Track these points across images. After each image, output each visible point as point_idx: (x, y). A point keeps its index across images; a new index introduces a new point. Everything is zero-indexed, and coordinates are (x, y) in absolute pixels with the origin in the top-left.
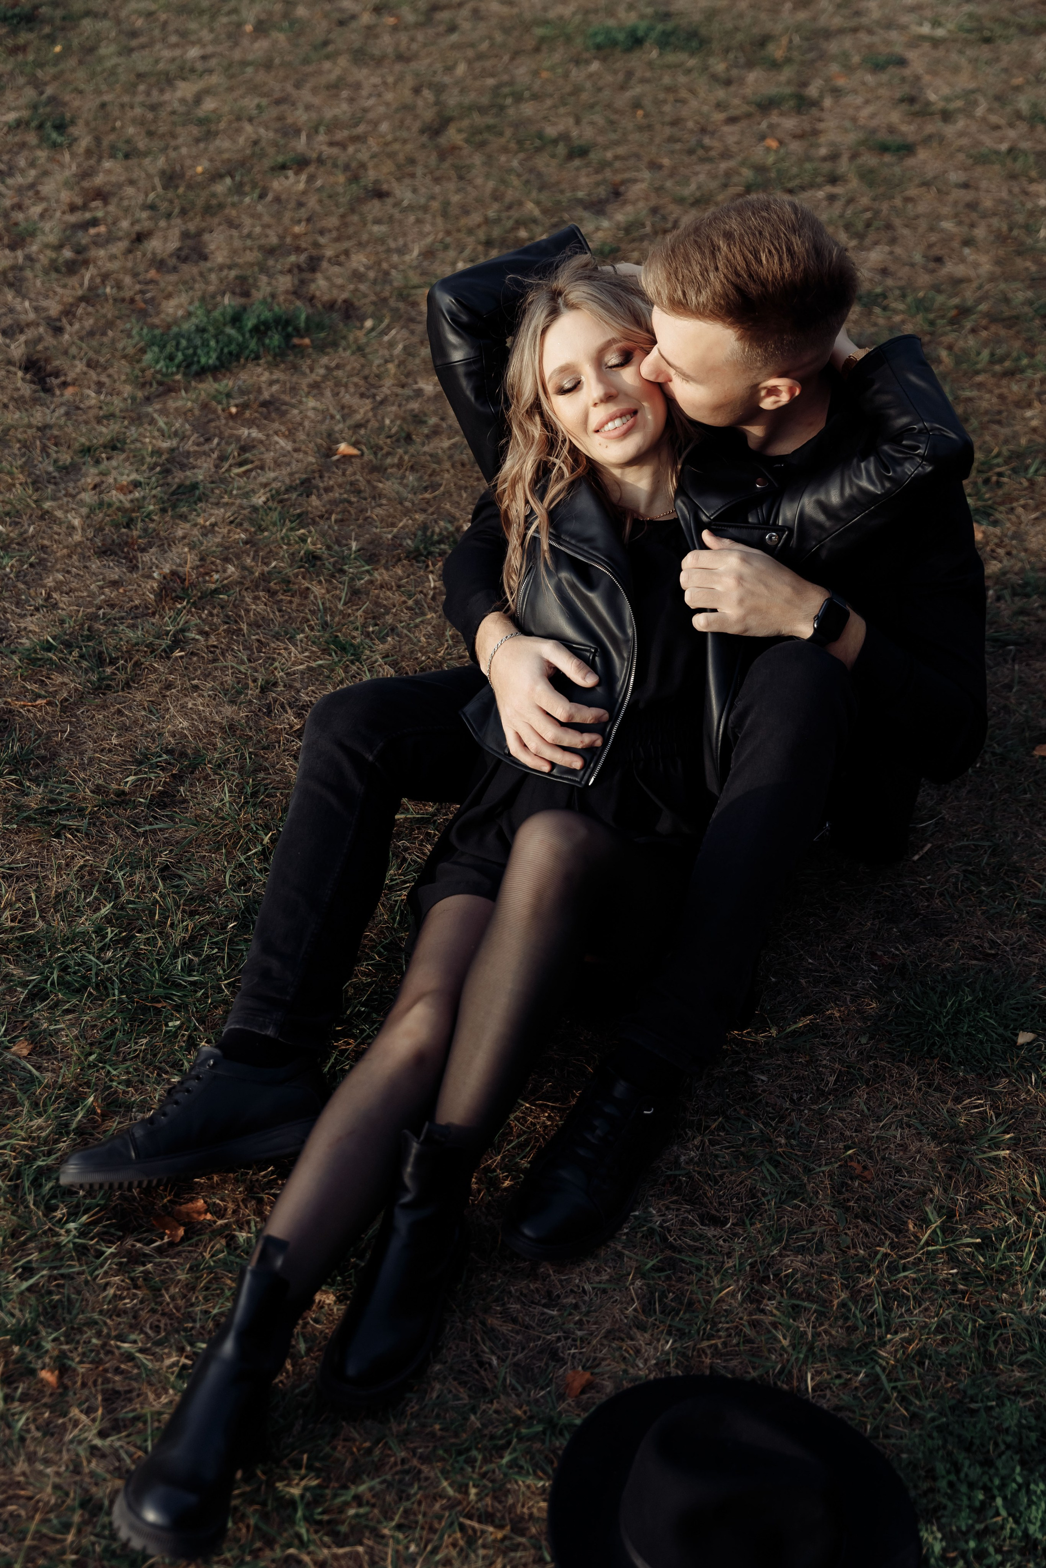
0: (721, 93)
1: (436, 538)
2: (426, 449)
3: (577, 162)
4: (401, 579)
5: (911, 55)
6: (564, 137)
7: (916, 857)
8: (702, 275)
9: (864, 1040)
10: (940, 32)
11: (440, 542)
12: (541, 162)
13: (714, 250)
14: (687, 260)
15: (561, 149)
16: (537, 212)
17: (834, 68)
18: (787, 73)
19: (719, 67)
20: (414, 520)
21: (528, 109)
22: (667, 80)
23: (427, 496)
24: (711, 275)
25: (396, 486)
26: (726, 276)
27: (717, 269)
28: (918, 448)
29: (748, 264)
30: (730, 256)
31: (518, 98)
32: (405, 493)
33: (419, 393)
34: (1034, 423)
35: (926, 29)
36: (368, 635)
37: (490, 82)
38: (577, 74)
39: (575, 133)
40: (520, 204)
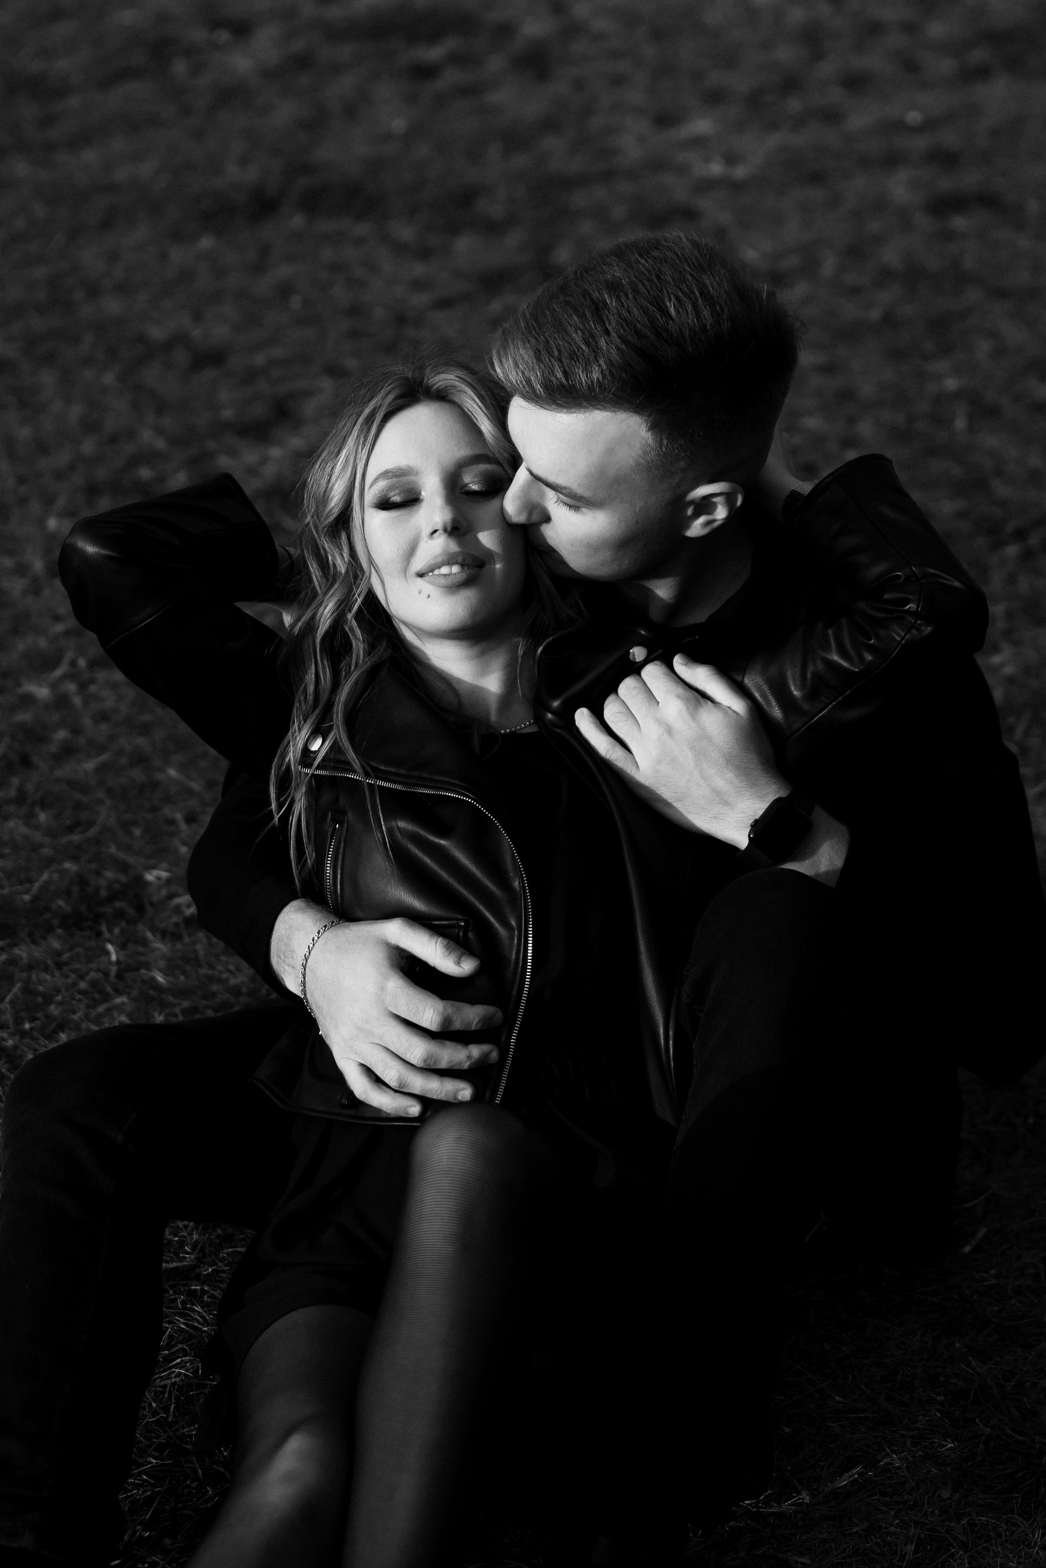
0: (419, 269)
1: (103, 893)
2: (58, 773)
3: (208, 374)
4: (59, 954)
5: (705, 204)
6: (180, 339)
7: (967, 1249)
8: (587, 344)
9: (946, 1494)
10: (740, 172)
11: (111, 899)
12: (151, 375)
13: (598, 309)
14: (560, 327)
15: (181, 356)
16: (160, 444)
17: (586, 227)
18: (514, 239)
19: (406, 232)
20: (63, 873)
21: (113, 306)
22: (327, 254)
23: (76, 838)
24: (603, 343)
25: (23, 830)
26: (624, 341)
27: (607, 333)
28: (908, 601)
29: (652, 320)
30: (625, 314)
31: (94, 291)
32: (37, 837)
33: (28, 700)
34: (1008, 670)
35: (716, 168)
36: (23, 1034)
37: (40, 272)
38: (178, 255)
39: (196, 333)
40: (131, 434)
